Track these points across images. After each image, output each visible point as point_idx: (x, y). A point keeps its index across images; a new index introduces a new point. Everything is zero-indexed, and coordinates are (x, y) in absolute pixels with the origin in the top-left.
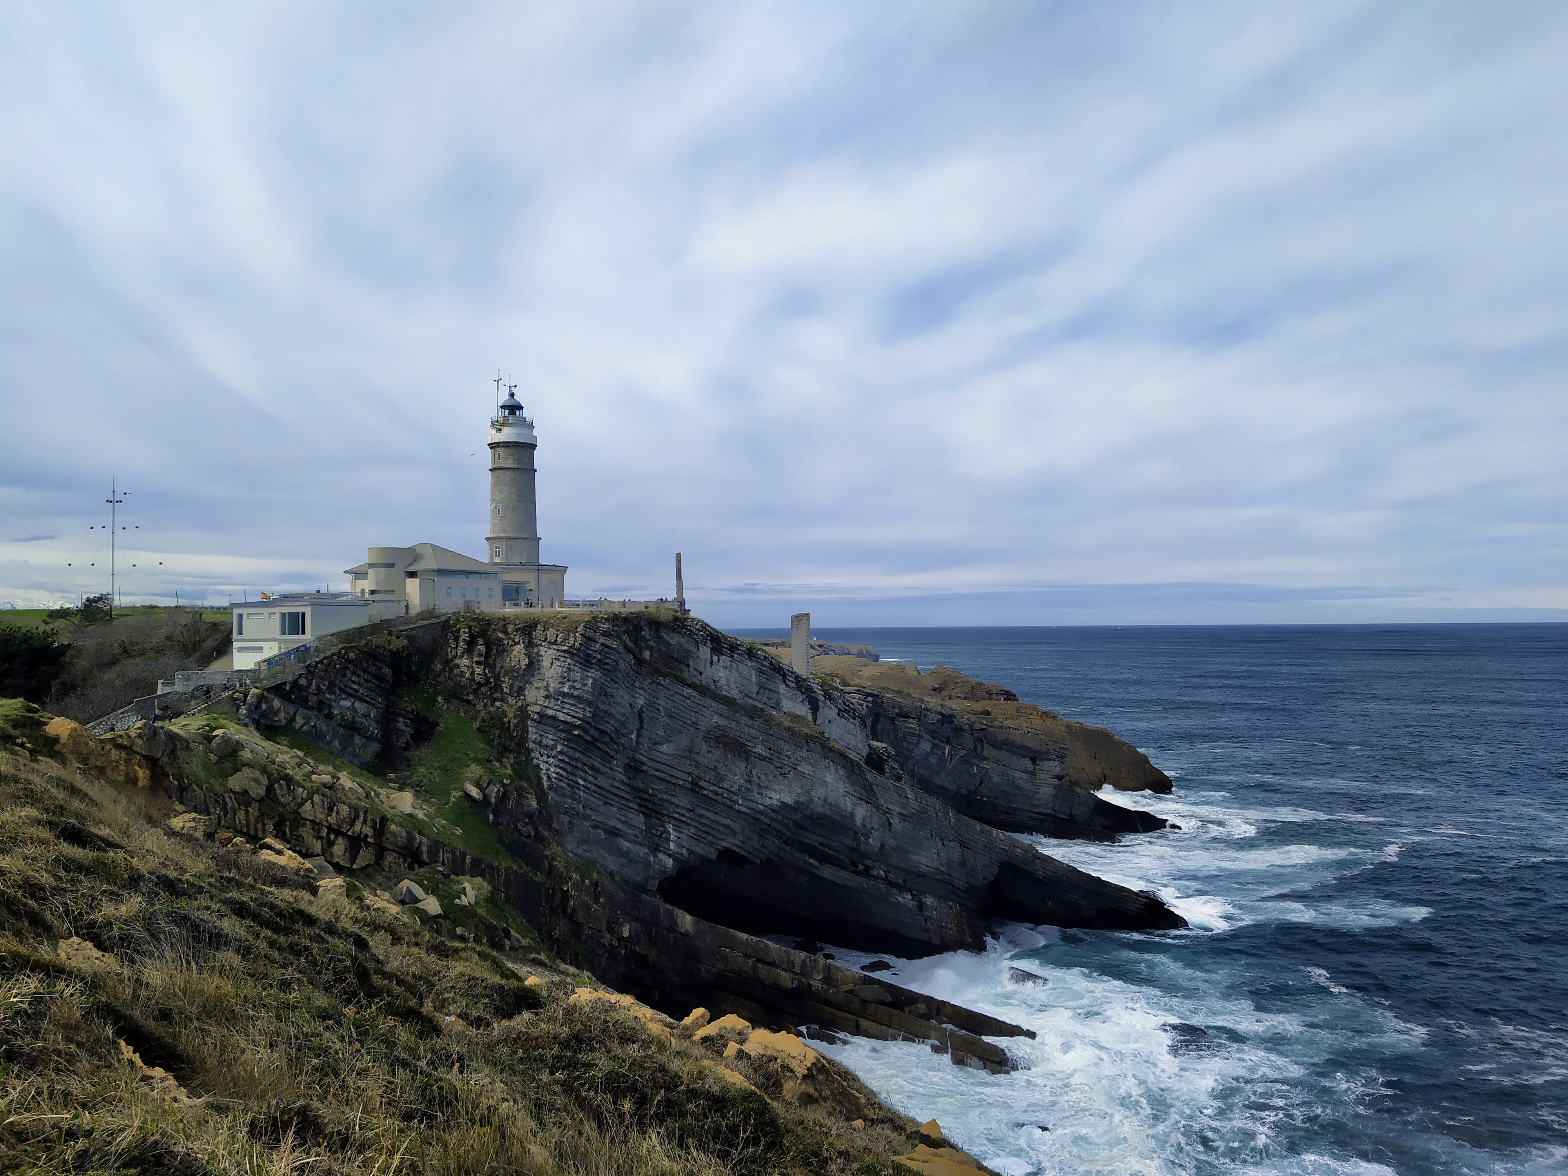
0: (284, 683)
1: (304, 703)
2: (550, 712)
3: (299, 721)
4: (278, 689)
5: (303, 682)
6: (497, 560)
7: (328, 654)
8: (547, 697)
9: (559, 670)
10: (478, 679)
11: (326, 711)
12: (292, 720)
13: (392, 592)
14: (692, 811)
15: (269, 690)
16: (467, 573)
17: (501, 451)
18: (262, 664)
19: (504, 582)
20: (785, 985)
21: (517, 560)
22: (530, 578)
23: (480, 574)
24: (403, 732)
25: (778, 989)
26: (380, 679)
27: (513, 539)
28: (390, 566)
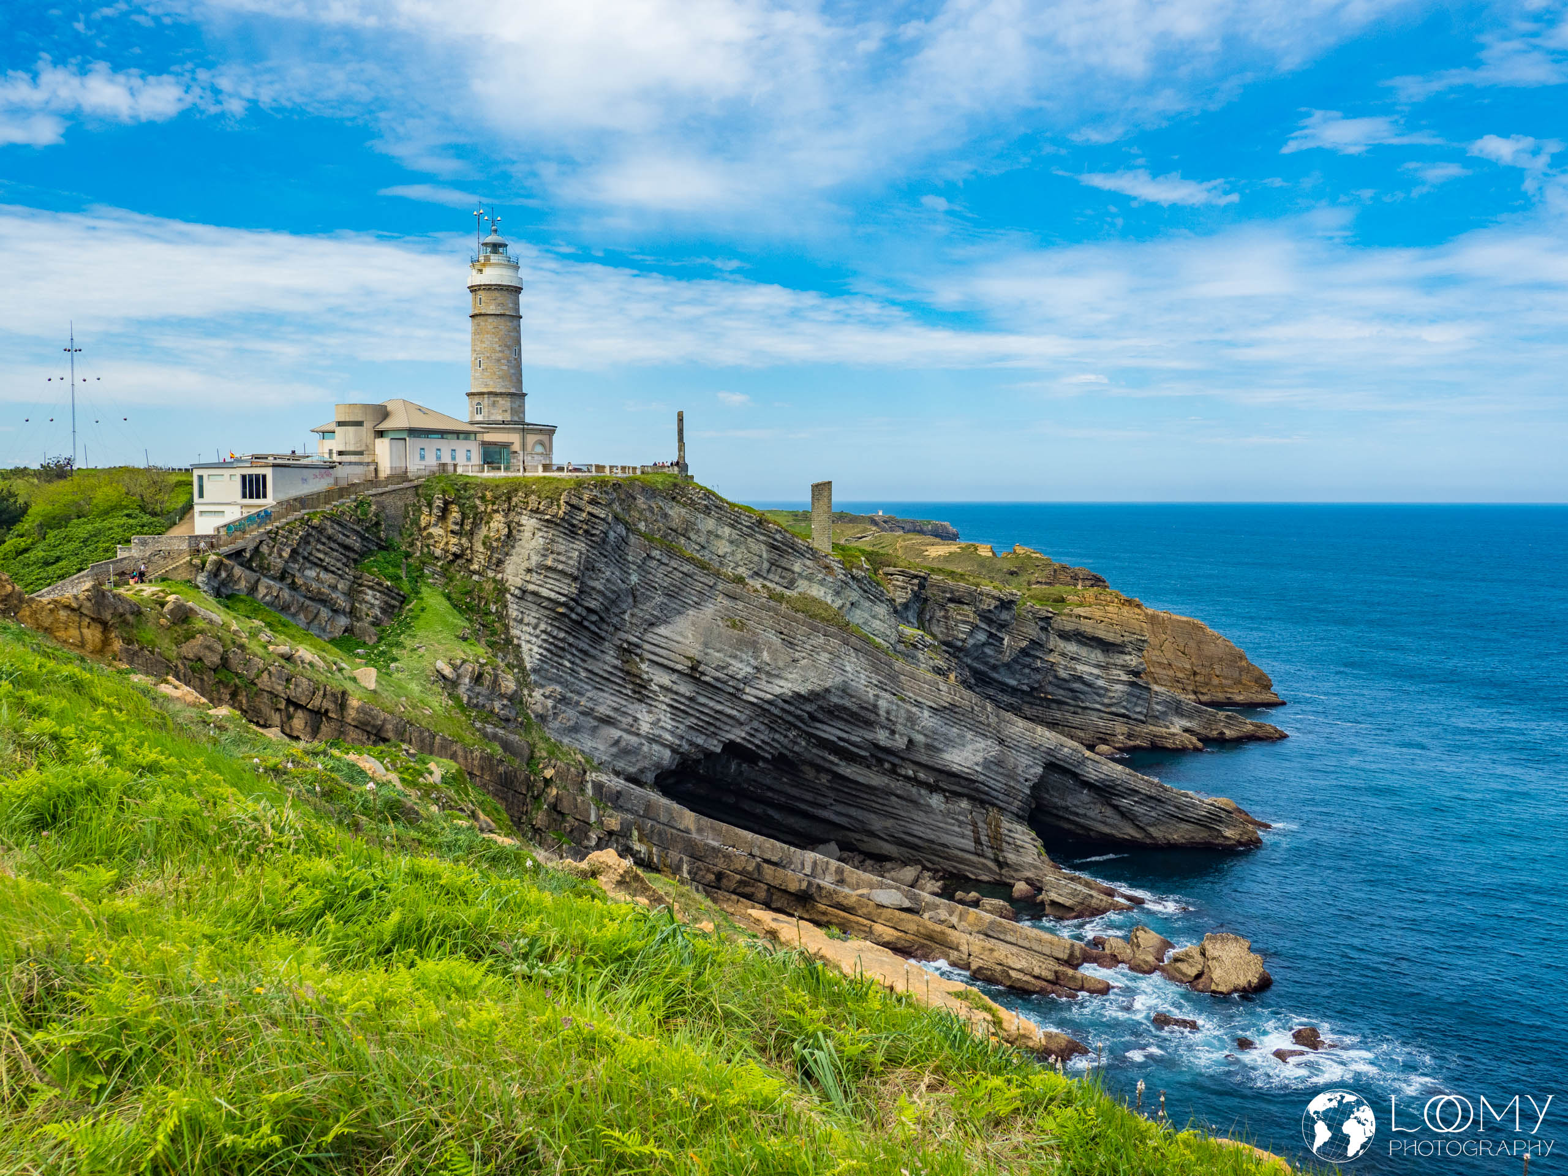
0: (244, 550)
1: (265, 571)
2: (531, 587)
3: (262, 591)
4: (238, 556)
5: (264, 549)
6: (479, 418)
7: (290, 519)
8: (529, 571)
9: (541, 541)
10: (454, 549)
11: (289, 581)
12: (253, 589)
13: (361, 453)
14: (691, 699)
15: (229, 556)
16: (443, 433)
17: (482, 294)
18: (221, 530)
19: (484, 444)
20: (793, 887)
21: (500, 418)
22: (514, 439)
23: (457, 434)
24: (372, 605)
25: (785, 891)
26: (347, 548)
27: (496, 394)
28: (359, 424)
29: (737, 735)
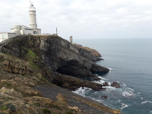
0: (5, 45)
1: (8, 48)
2: (43, 49)
3: (8, 51)
4: (4, 46)
5: (8, 45)
7: (11, 41)
8: (42, 47)
9: (44, 43)
10: (32, 44)
11: (12, 49)
12: (7, 51)
13: (18, 32)
15: (3, 46)
16: (29, 29)
17: (31, 12)
19: (34, 31)
20: (72, 81)
21: (34, 28)
22: (37, 30)
23: (31, 30)
24: (23, 52)
25: (71, 82)
26: (19, 45)
27: (34, 25)
28: (17, 28)
29: (64, 65)
